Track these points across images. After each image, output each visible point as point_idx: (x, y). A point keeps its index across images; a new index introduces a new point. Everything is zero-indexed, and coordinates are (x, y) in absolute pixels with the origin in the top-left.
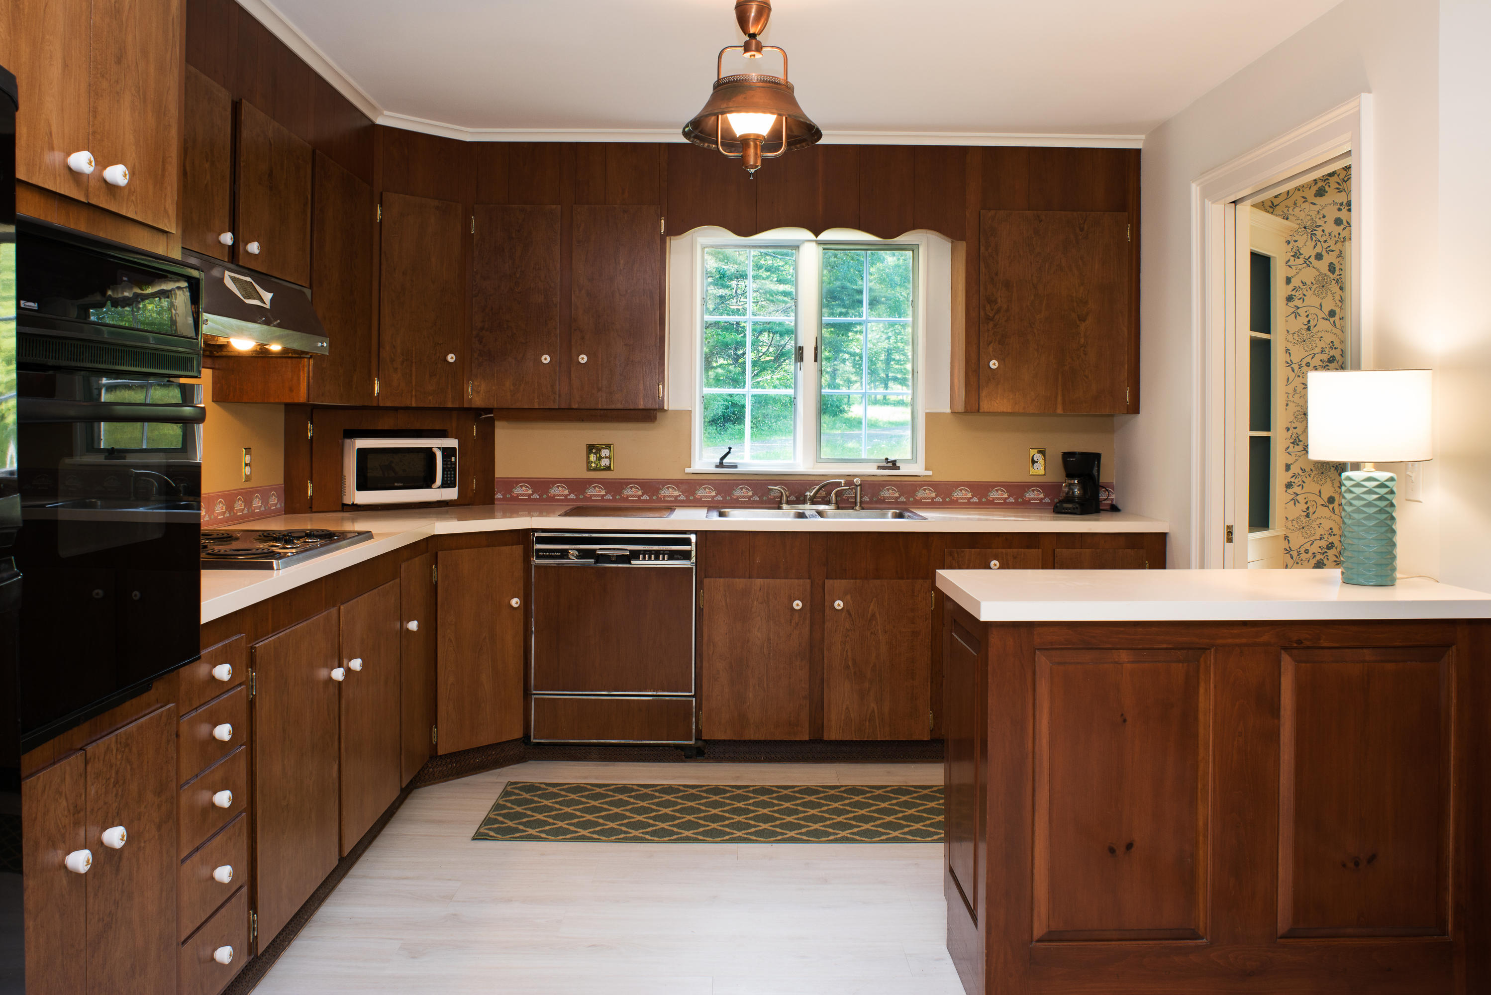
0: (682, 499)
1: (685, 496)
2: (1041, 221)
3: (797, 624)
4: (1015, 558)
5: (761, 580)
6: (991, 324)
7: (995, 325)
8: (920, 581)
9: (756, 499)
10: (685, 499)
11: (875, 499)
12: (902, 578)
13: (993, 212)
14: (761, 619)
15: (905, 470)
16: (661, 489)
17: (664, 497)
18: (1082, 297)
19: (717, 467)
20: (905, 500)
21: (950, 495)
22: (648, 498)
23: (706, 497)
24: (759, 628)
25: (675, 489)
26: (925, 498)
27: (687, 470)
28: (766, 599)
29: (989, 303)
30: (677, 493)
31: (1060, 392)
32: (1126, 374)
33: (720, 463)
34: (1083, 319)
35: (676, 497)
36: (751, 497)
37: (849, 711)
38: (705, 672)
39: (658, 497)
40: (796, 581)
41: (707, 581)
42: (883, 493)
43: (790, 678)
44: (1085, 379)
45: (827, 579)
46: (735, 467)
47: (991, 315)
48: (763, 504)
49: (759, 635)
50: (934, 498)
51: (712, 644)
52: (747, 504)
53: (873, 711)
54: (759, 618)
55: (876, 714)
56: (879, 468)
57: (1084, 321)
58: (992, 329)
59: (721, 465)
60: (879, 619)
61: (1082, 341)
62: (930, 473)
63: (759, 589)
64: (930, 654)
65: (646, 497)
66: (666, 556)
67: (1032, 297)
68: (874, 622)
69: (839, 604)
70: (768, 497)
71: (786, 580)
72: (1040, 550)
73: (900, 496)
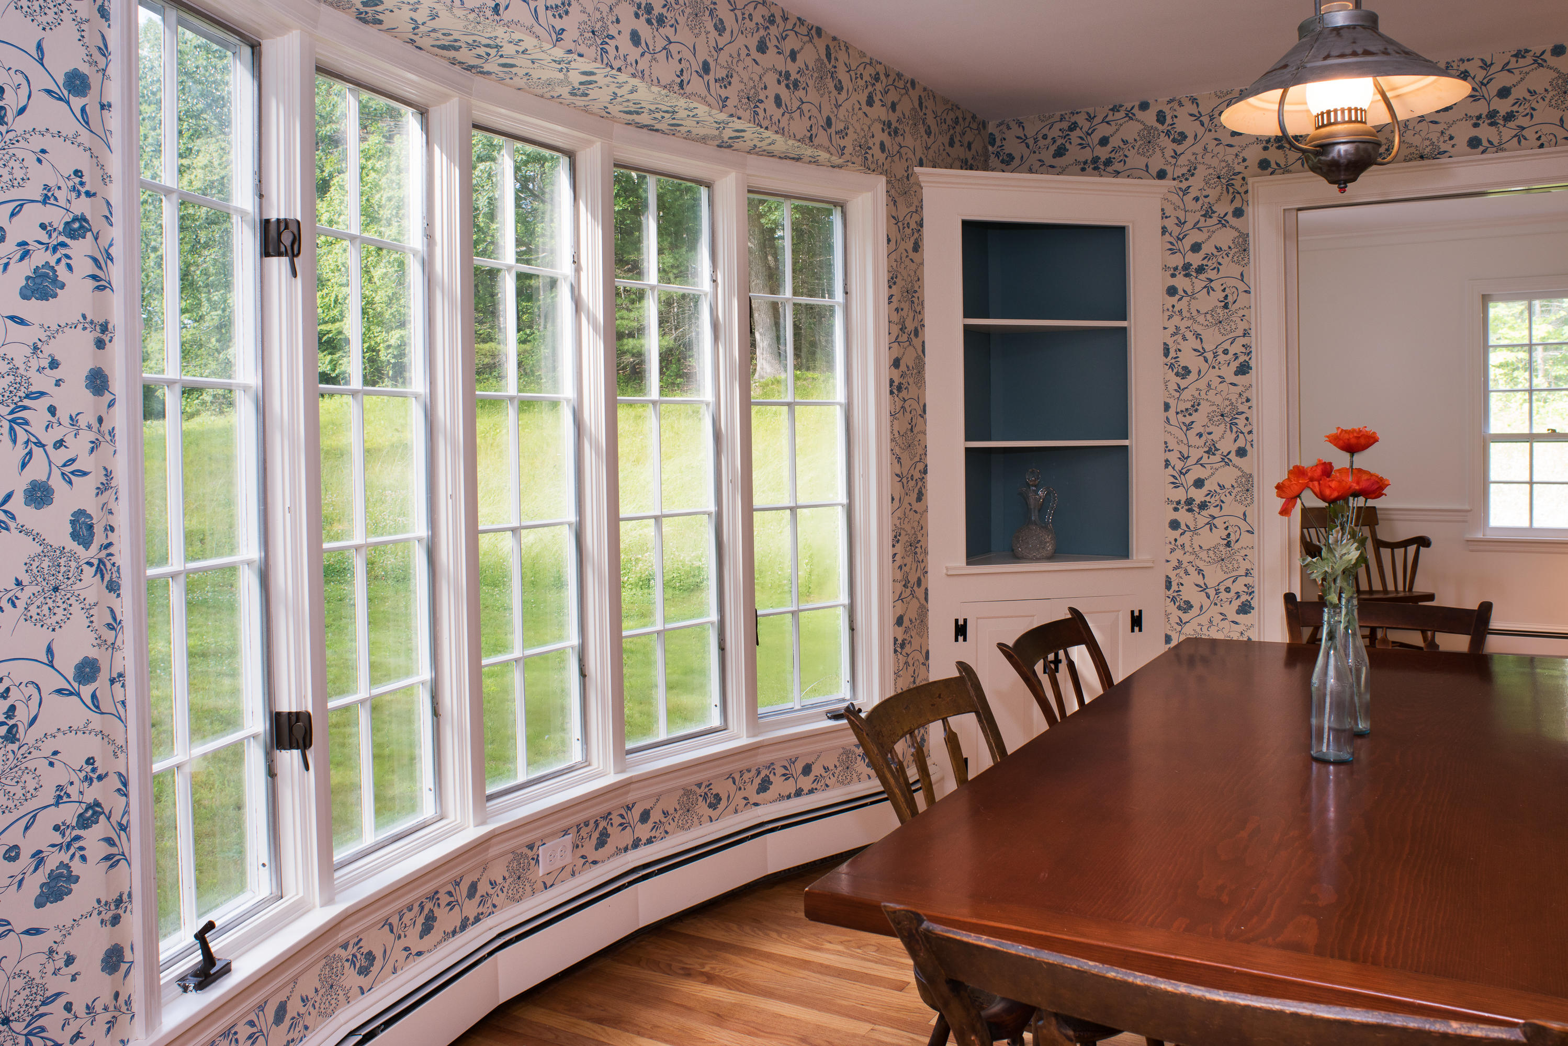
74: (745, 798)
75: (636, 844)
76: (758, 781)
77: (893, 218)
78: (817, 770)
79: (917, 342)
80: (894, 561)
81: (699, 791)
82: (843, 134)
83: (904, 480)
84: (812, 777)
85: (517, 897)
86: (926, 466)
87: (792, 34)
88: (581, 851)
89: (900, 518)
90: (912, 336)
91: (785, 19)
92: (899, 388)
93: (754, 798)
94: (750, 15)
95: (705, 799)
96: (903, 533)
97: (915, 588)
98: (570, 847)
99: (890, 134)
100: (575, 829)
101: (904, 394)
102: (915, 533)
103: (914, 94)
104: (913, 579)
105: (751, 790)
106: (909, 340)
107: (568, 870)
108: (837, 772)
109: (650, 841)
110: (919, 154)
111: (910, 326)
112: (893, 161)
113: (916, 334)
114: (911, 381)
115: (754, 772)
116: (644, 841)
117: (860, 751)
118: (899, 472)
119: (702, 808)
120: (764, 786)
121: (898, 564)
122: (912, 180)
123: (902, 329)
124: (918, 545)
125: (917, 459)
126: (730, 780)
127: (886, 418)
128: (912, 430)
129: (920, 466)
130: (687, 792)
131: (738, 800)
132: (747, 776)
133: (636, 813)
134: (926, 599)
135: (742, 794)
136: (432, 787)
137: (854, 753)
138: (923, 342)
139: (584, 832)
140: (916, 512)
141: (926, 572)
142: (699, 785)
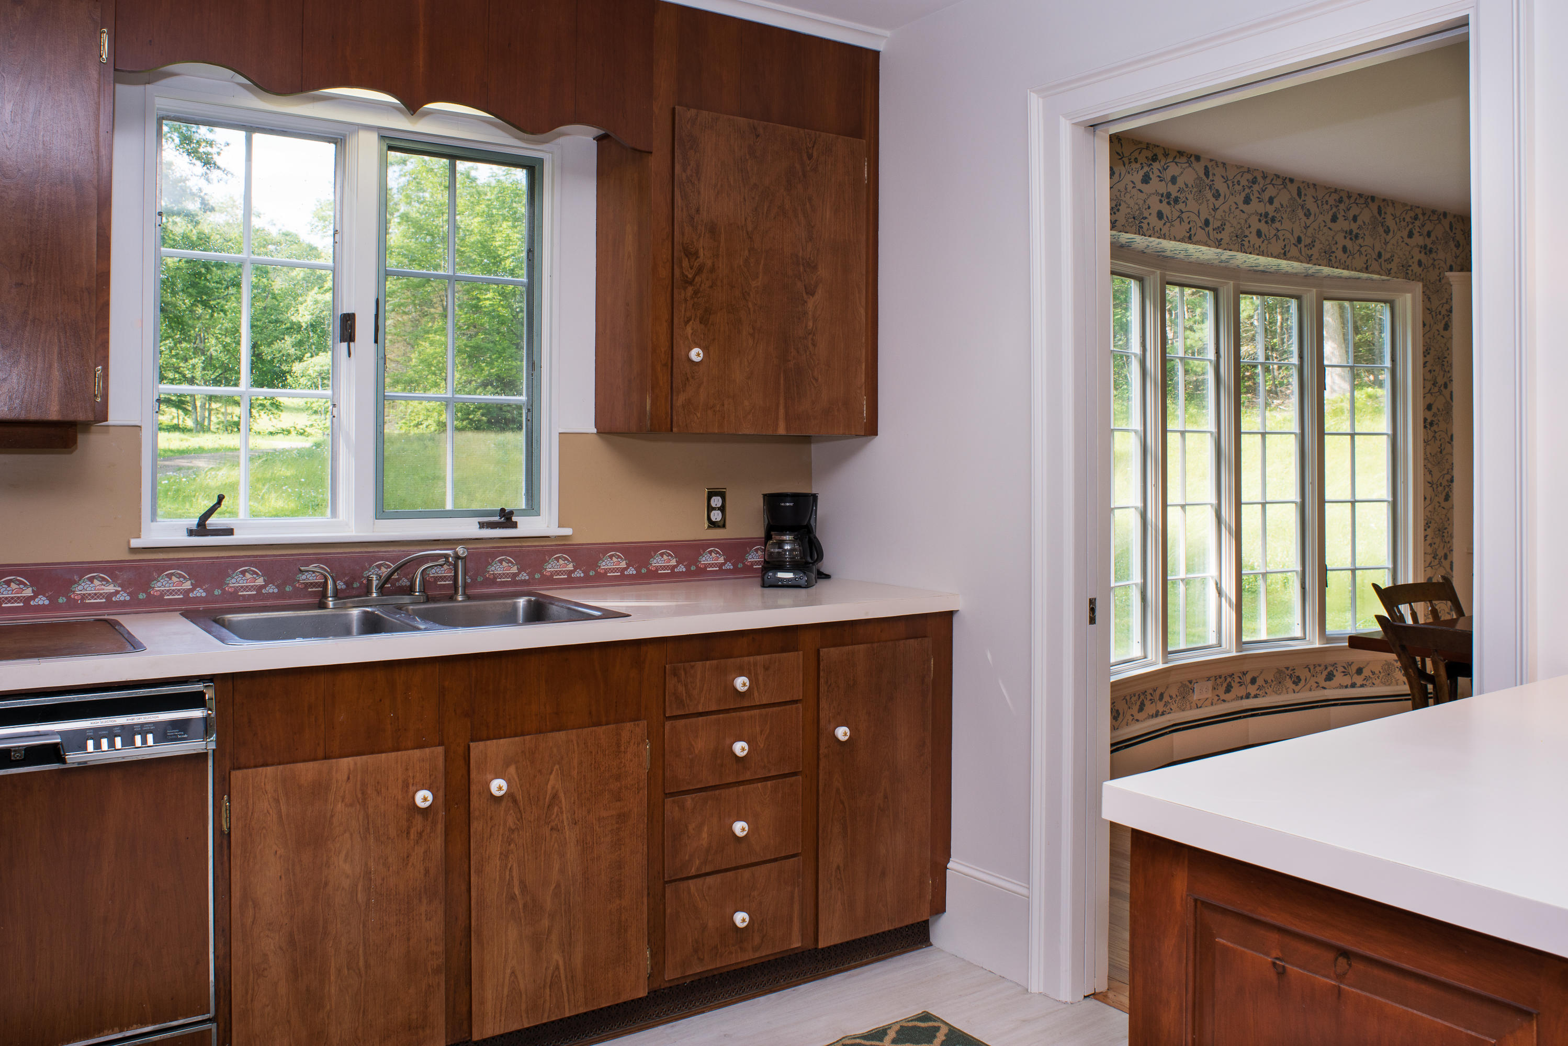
0: (122, 599)
1: (129, 594)
2: (758, 136)
3: (420, 834)
4: (766, 669)
5: (350, 759)
6: (690, 290)
7: (696, 293)
8: (629, 725)
9: (271, 591)
10: (128, 598)
11: (480, 579)
12: (599, 724)
13: (693, 111)
14: (351, 835)
15: (527, 526)
16: (75, 582)
17: (84, 597)
18: (810, 258)
19: (191, 533)
20: (527, 578)
21: (594, 565)
22: (47, 602)
23: (171, 592)
24: (347, 856)
25: (107, 581)
26: (558, 573)
27: (135, 543)
28: (360, 795)
29: (687, 256)
30: (111, 588)
31: (782, 401)
32: (863, 376)
33: (199, 525)
34: (812, 293)
35: (109, 596)
36: (261, 587)
37: (516, 977)
38: (237, 964)
39: (69, 598)
40: (417, 753)
41: (237, 776)
42: (493, 568)
43: (409, 939)
44: (814, 382)
45: (472, 741)
46: (229, 532)
47: (690, 276)
48: (285, 599)
49: (347, 868)
50: (571, 572)
51: (250, 903)
52: (255, 601)
53: (557, 968)
54: (347, 835)
55: (562, 971)
56: (482, 525)
57: (813, 294)
58: (692, 298)
59: (201, 529)
60: (563, 801)
61: (810, 324)
62: (567, 531)
63: (346, 777)
64: (646, 849)
65: (42, 600)
66: (150, 737)
67: (746, 252)
68: (556, 809)
69: (498, 786)
70: (294, 587)
71: (399, 753)
72: (801, 653)
73: (520, 570)
74: (1316, 683)
75: (1248, 696)
76: (1325, 673)
77: (1428, 310)
78: (1366, 672)
79: (1446, 393)
80: (1425, 540)
81: (1287, 672)
82: (1389, 260)
83: (1435, 486)
84: (1363, 676)
85: (1183, 708)
86: (1453, 477)
87: (1354, 205)
88: (1217, 692)
89: (1430, 511)
90: (1442, 388)
91: (1349, 197)
92: (1431, 424)
93: (1323, 684)
94: (1327, 201)
95: (1291, 677)
96: (1433, 521)
97: (1442, 560)
98: (1210, 688)
99: (1426, 253)
100: (1214, 678)
101: (1435, 428)
102: (1442, 522)
103: (1446, 223)
104: (1441, 553)
105: (1321, 678)
106: (1440, 391)
107: (1209, 701)
108: (1381, 676)
109: (1256, 696)
110: (1449, 263)
111: (1440, 381)
112: (1428, 271)
113: (1446, 386)
114: (1441, 419)
115: (1323, 667)
116: (1252, 695)
117: (1399, 664)
118: (1430, 481)
119: (1289, 683)
120: (1330, 677)
121: (1428, 542)
122: (1443, 281)
123: (1434, 384)
124: (1446, 531)
125: (1445, 472)
126: (1307, 669)
127: (1421, 444)
128: (1441, 452)
129: (1448, 477)
130: (1279, 672)
131: (1312, 682)
132: (1318, 669)
133: (1248, 678)
134: (1451, 568)
135: (1315, 679)
136: (1140, 641)
137: (1393, 665)
138: (1452, 392)
139: (1219, 681)
140: (1443, 508)
141: (1452, 550)
142: (1287, 668)
